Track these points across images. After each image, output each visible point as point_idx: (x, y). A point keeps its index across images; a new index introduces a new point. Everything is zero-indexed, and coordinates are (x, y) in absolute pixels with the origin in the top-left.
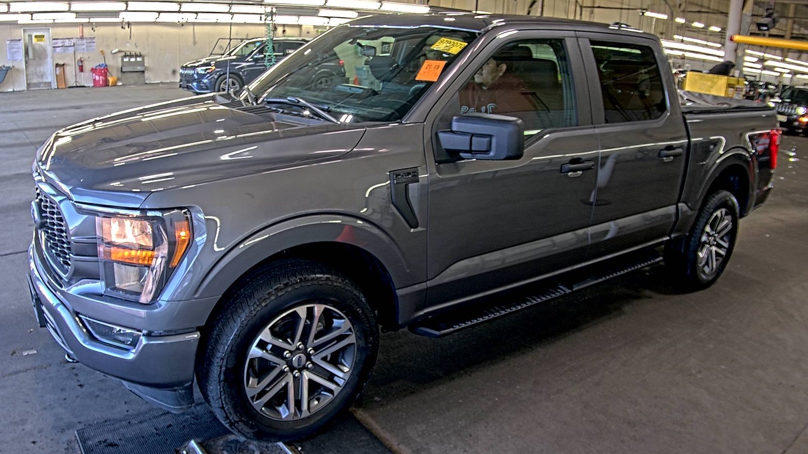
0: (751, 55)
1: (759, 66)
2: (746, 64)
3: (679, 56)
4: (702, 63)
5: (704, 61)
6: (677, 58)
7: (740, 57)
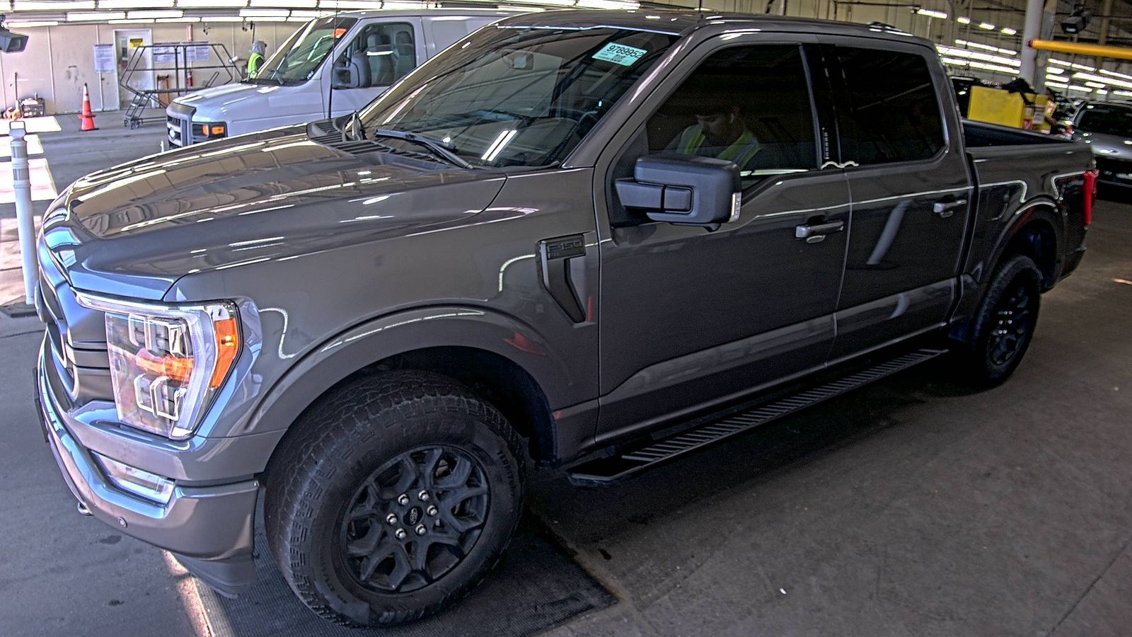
0: (1055, 66)
1: (1066, 80)
2: (1048, 77)
3: (962, 66)
4: (991, 75)
5: (994, 72)
6: (959, 69)
7: (1041, 67)
